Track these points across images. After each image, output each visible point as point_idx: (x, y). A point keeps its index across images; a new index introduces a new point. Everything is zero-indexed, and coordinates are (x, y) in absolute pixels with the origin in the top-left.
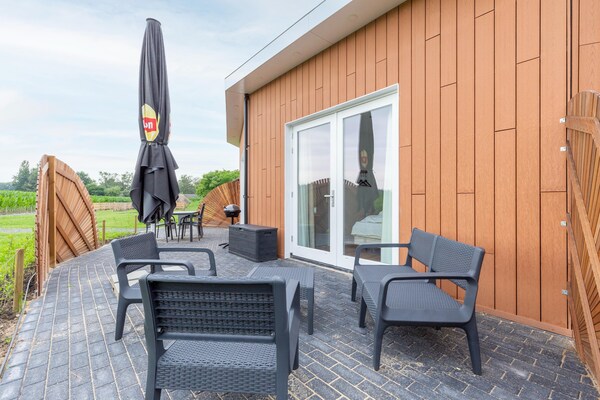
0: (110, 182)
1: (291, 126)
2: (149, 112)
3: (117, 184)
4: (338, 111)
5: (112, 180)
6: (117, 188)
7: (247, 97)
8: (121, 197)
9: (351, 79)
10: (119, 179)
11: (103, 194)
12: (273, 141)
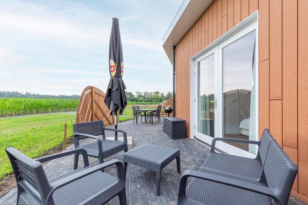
0: (140, 96)
1: (194, 59)
2: (113, 63)
3: (142, 97)
4: (218, 44)
5: (140, 95)
6: (142, 98)
7: (175, 47)
8: (143, 102)
9: (225, 18)
10: (143, 94)
11: (137, 101)
12: (185, 70)
